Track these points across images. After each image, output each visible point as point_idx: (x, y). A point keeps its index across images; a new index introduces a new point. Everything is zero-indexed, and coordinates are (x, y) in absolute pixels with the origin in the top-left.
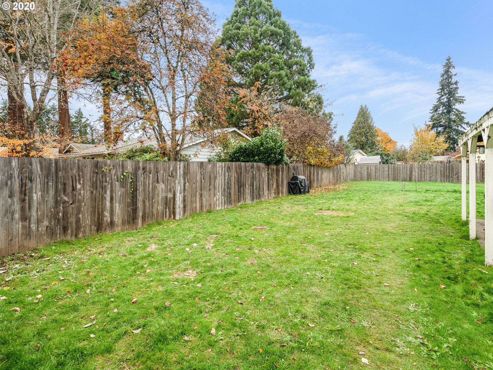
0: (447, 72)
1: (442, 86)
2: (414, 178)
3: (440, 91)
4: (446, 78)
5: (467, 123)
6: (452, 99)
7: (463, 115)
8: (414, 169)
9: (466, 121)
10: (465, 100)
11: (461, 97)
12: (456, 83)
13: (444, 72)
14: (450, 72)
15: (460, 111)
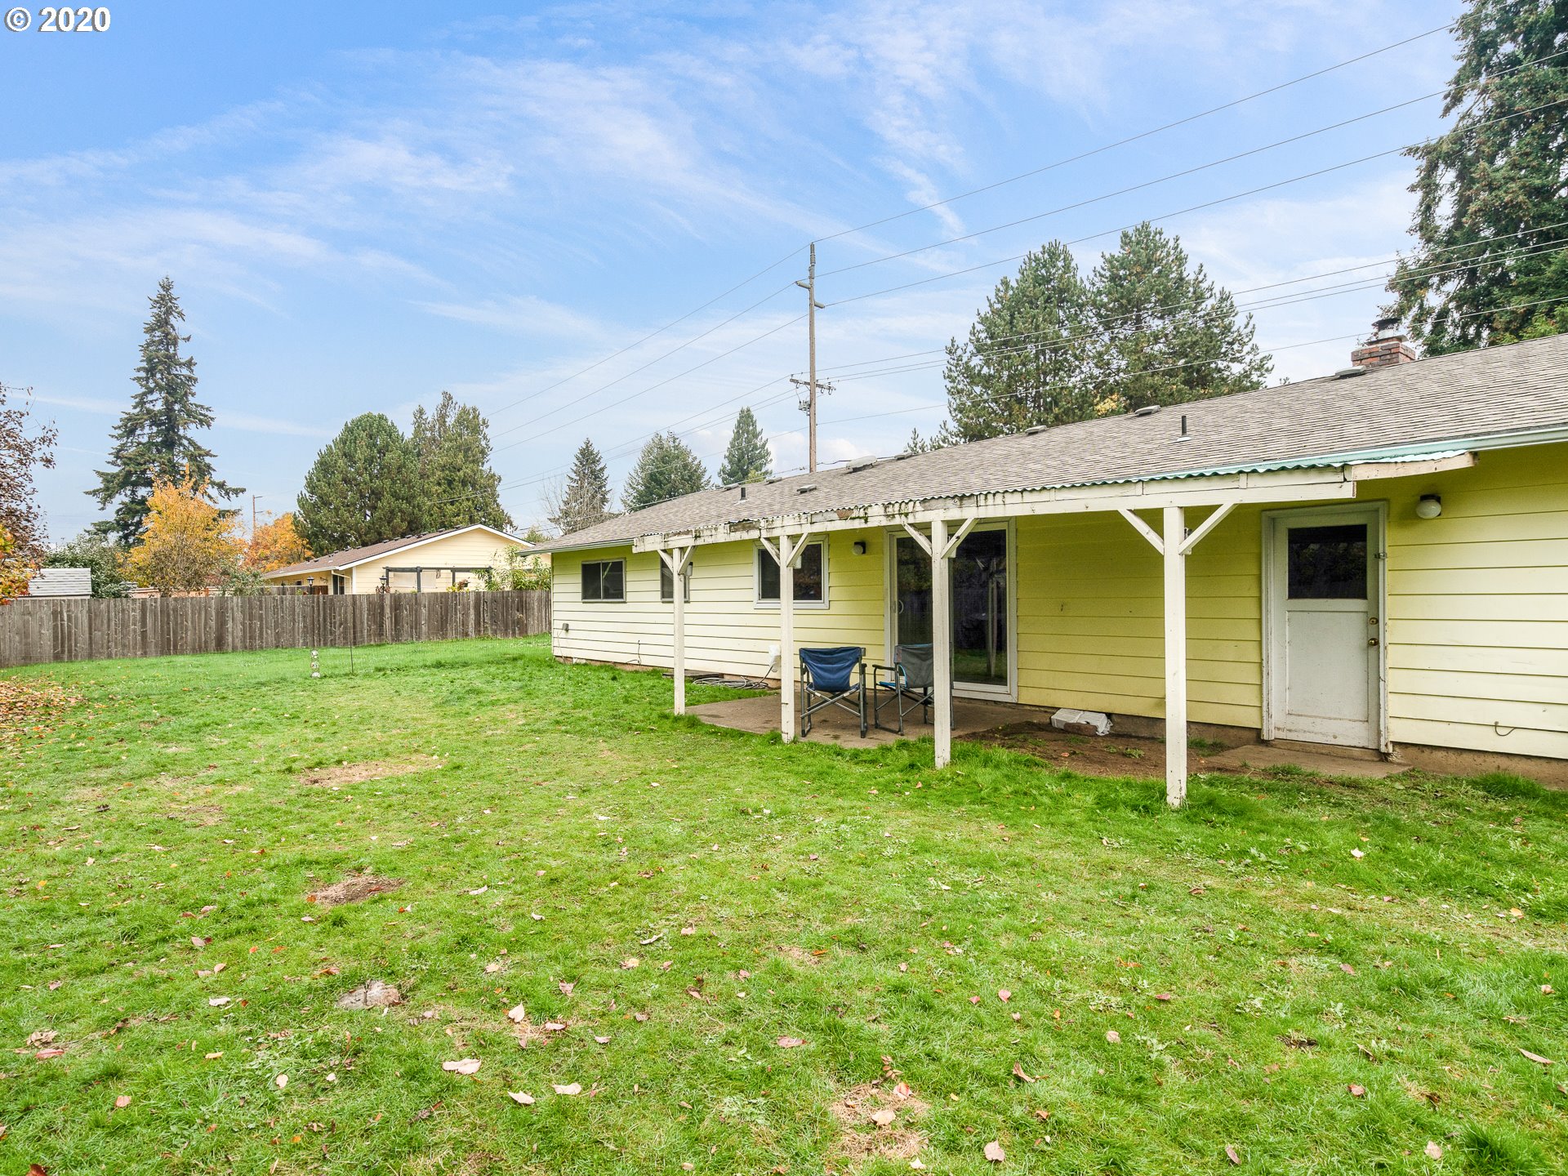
0: (162, 323)
1: (149, 360)
2: (230, 639)
3: (143, 374)
4: (161, 342)
5: (221, 486)
6: (177, 407)
7: (207, 460)
8: (230, 614)
9: (217, 477)
10: (212, 419)
11: (202, 407)
12: (190, 364)
13: (152, 320)
14: (172, 326)
15: (199, 448)
